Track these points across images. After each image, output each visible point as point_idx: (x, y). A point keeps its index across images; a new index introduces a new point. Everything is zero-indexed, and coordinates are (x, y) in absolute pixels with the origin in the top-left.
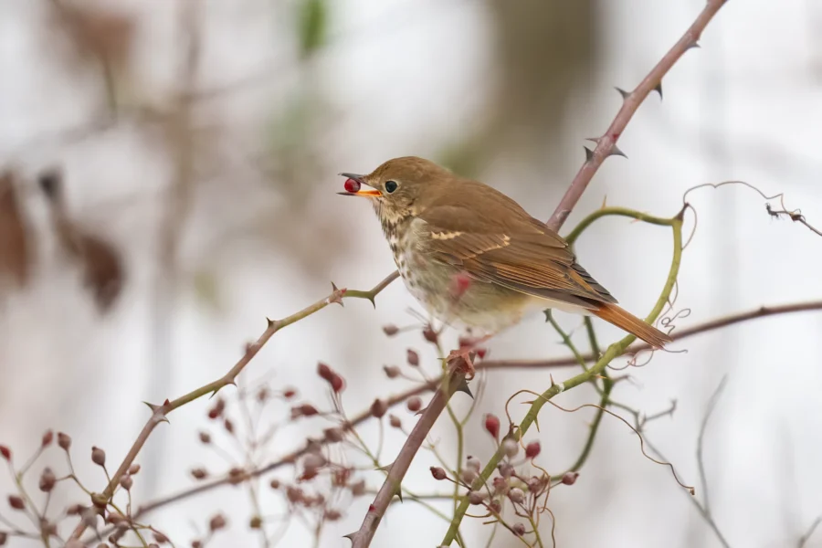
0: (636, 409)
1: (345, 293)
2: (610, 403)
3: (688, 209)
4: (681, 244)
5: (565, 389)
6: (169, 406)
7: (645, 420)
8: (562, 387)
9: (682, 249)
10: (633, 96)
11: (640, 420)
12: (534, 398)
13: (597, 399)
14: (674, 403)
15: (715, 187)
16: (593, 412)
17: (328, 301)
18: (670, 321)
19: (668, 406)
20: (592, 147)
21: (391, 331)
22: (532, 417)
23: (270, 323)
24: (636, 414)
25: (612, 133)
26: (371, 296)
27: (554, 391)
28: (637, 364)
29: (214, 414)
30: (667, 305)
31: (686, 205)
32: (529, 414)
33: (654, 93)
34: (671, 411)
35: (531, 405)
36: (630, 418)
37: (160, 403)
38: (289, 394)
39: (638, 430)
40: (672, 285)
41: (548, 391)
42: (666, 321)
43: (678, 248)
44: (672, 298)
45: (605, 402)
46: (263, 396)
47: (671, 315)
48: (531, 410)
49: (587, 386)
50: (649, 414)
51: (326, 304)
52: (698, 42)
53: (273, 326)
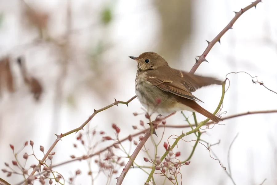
0: (208, 142)
1: (119, 102)
2: (200, 140)
3: (227, 80)
4: (224, 91)
5: (187, 135)
6: (62, 136)
7: (211, 146)
8: (186, 134)
9: (225, 92)
10: (211, 43)
11: (209, 146)
12: (177, 137)
13: (196, 138)
14: (220, 141)
15: (236, 73)
16: (195, 142)
17: (113, 104)
18: (220, 115)
19: (218, 142)
20: (198, 59)
21: (135, 115)
22: (176, 143)
23: (95, 111)
24: (208, 144)
25: (204, 55)
26: (127, 103)
27: (183, 135)
28: (209, 128)
29: (78, 139)
30: (219, 110)
31: (227, 79)
32: (175, 142)
33: (218, 43)
34: (218, 143)
35: (176, 140)
36: (206, 145)
37: (59, 134)
38: (102, 133)
39: (208, 149)
40: (221, 104)
41: (181, 135)
42: (219, 115)
43: (224, 92)
44: (221, 108)
45: (198, 139)
46: (94, 133)
47: (220, 113)
48: (176, 141)
49: (193, 134)
50: (212, 144)
51: (113, 105)
52: (232, 27)
53: (96, 112)
